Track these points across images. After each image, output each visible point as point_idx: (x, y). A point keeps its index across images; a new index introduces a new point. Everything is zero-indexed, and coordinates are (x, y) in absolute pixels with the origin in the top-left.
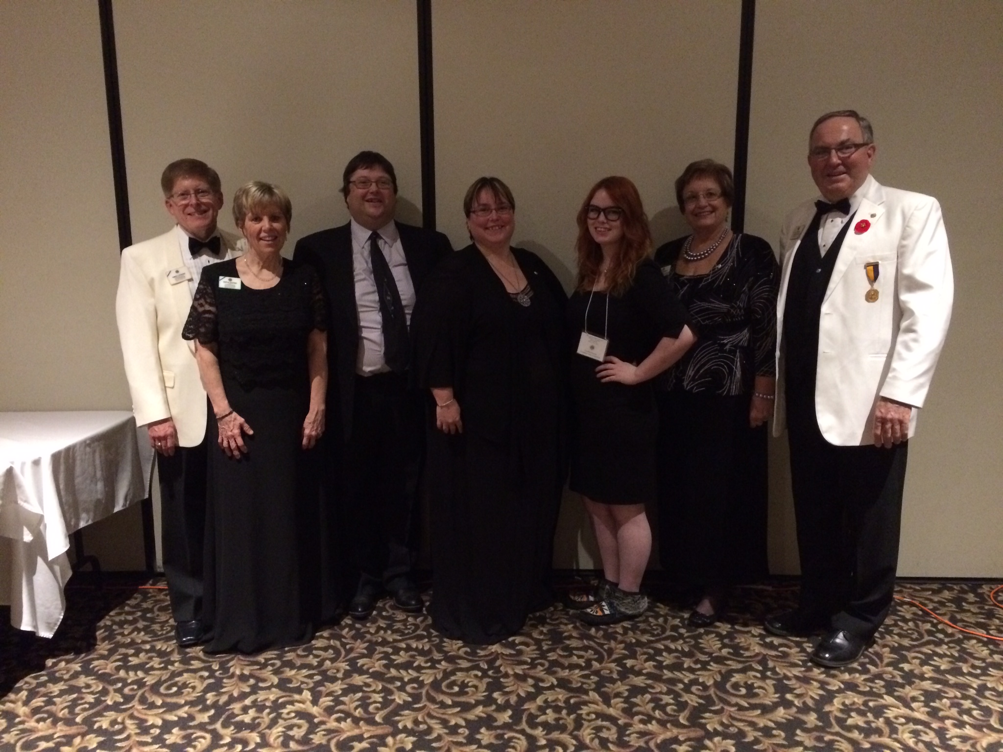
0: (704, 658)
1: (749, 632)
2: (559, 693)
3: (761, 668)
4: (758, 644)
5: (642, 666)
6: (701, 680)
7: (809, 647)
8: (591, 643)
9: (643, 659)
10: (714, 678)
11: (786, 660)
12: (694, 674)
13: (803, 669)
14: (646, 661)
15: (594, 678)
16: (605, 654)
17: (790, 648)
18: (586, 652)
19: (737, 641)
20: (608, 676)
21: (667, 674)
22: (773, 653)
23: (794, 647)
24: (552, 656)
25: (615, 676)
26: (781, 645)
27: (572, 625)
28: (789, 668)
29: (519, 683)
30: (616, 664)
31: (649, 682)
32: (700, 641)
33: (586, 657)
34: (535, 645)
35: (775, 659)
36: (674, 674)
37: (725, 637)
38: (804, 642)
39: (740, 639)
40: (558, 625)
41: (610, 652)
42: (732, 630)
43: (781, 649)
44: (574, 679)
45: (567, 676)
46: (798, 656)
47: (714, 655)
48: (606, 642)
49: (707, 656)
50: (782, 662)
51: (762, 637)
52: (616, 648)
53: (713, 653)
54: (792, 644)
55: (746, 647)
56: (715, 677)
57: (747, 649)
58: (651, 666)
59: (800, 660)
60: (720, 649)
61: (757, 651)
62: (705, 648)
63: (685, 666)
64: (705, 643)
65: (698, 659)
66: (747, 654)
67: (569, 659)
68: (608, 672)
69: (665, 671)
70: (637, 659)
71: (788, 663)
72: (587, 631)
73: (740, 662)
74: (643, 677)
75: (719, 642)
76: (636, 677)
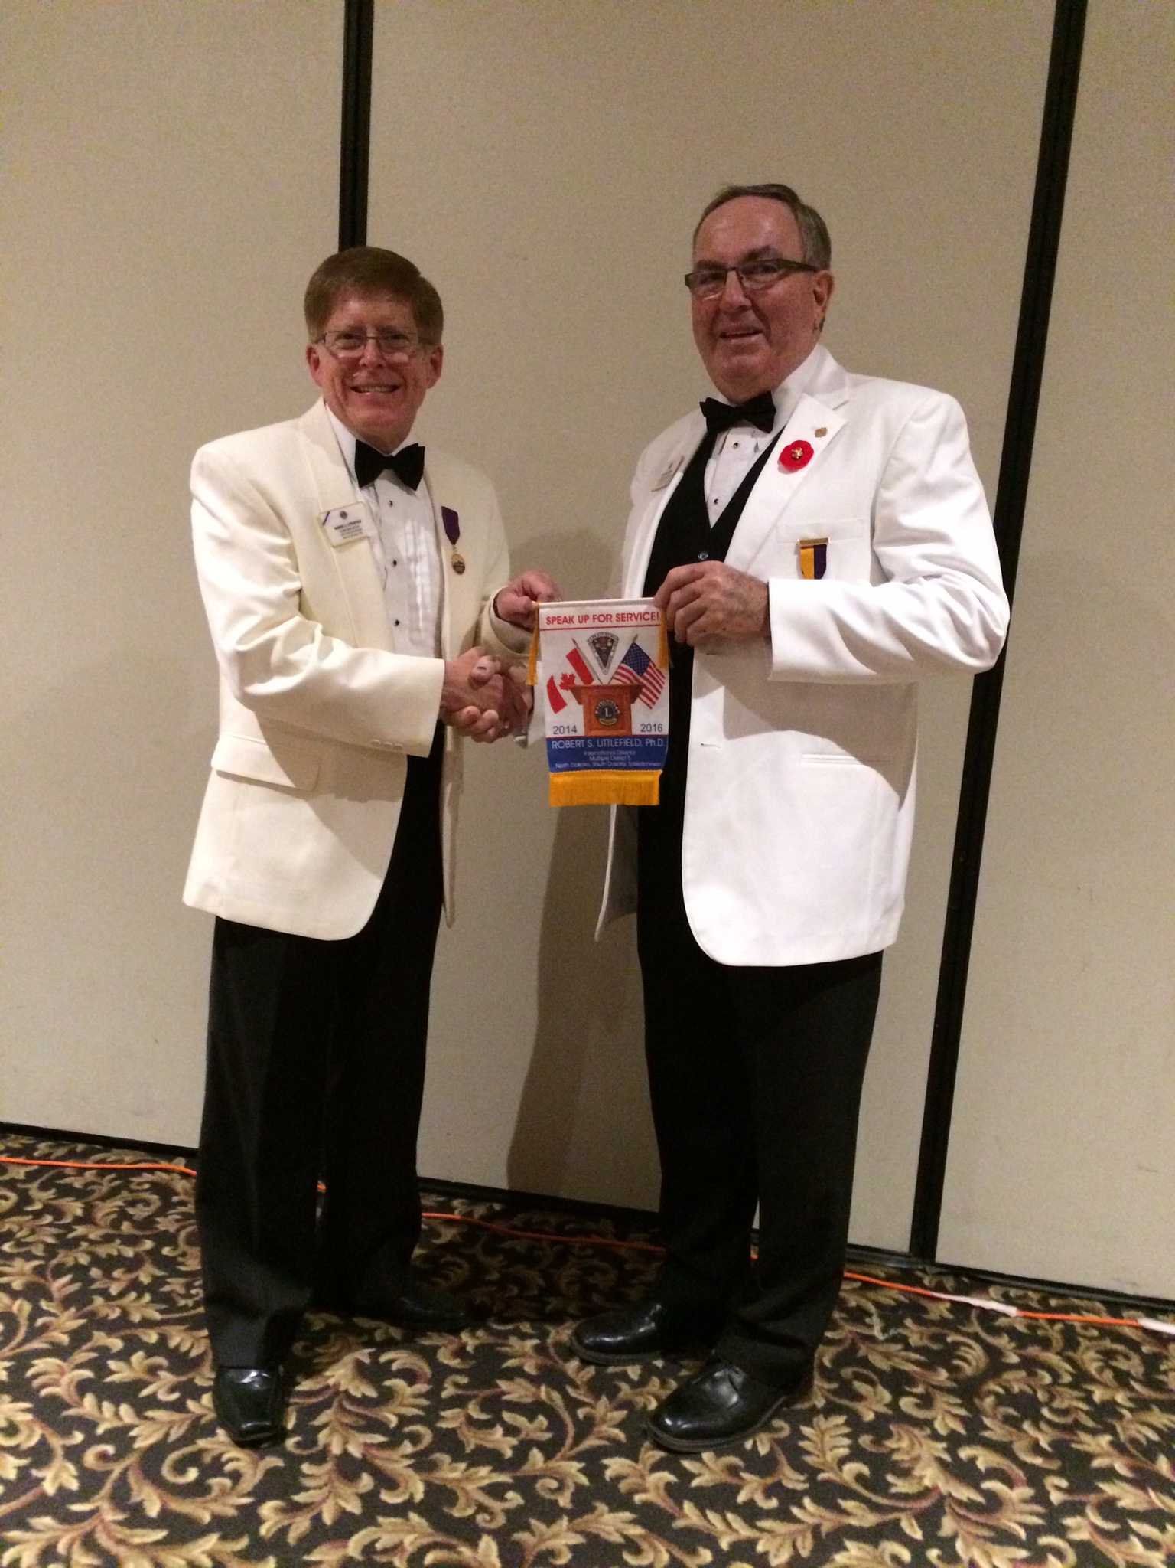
0: (793, 1480)
1: (928, 1423)
2: (413, 1530)
3: (918, 1535)
4: (940, 1461)
5: (639, 1481)
6: (760, 1548)
7: (1058, 1488)
8: (556, 1396)
9: (651, 1461)
10: (794, 1547)
11: (991, 1522)
12: (753, 1526)
13: (1023, 1553)
14: (656, 1467)
15: (514, 1499)
16: (571, 1431)
17: (1010, 1483)
18: (532, 1418)
19: (891, 1444)
20: (548, 1496)
21: (690, 1515)
22: (964, 1493)
23: (1023, 1485)
24: (451, 1419)
25: (564, 1501)
26: (994, 1473)
27: (535, 1342)
28: (989, 1546)
29: (337, 1484)
30: (582, 1465)
31: (636, 1531)
32: (806, 1430)
33: (523, 1435)
34: (429, 1382)
35: (962, 1512)
36: (705, 1516)
37: (870, 1428)
38: (1049, 1472)
39: (900, 1439)
40: (505, 1335)
41: (586, 1427)
42: (890, 1412)
43: (987, 1485)
44: (466, 1492)
45: (458, 1480)
46: (1022, 1513)
47: (822, 1476)
48: (586, 1400)
49: (802, 1478)
50: (977, 1523)
51: (954, 1441)
52: (603, 1421)
53: (820, 1471)
54: (1021, 1473)
55: (906, 1465)
56: (799, 1544)
57: (905, 1473)
58: (662, 1485)
59: (1021, 1524)
60: (842, 1461)
61: (927, 1482)
62: (808, 1453)
63: (742, 1498)
64: (815, 1438)
65: (779, 1484)
66: (901, 1486)
67: (482, 1434)
68: (554, 1484)
69: (688, 1506)
70: (636, 1460)
71: (990, 1527)
72: (561, 1362)
73: (875, 1508)
74: (627, 1515)
75: (847, 1441)
76: (612, 1510)
